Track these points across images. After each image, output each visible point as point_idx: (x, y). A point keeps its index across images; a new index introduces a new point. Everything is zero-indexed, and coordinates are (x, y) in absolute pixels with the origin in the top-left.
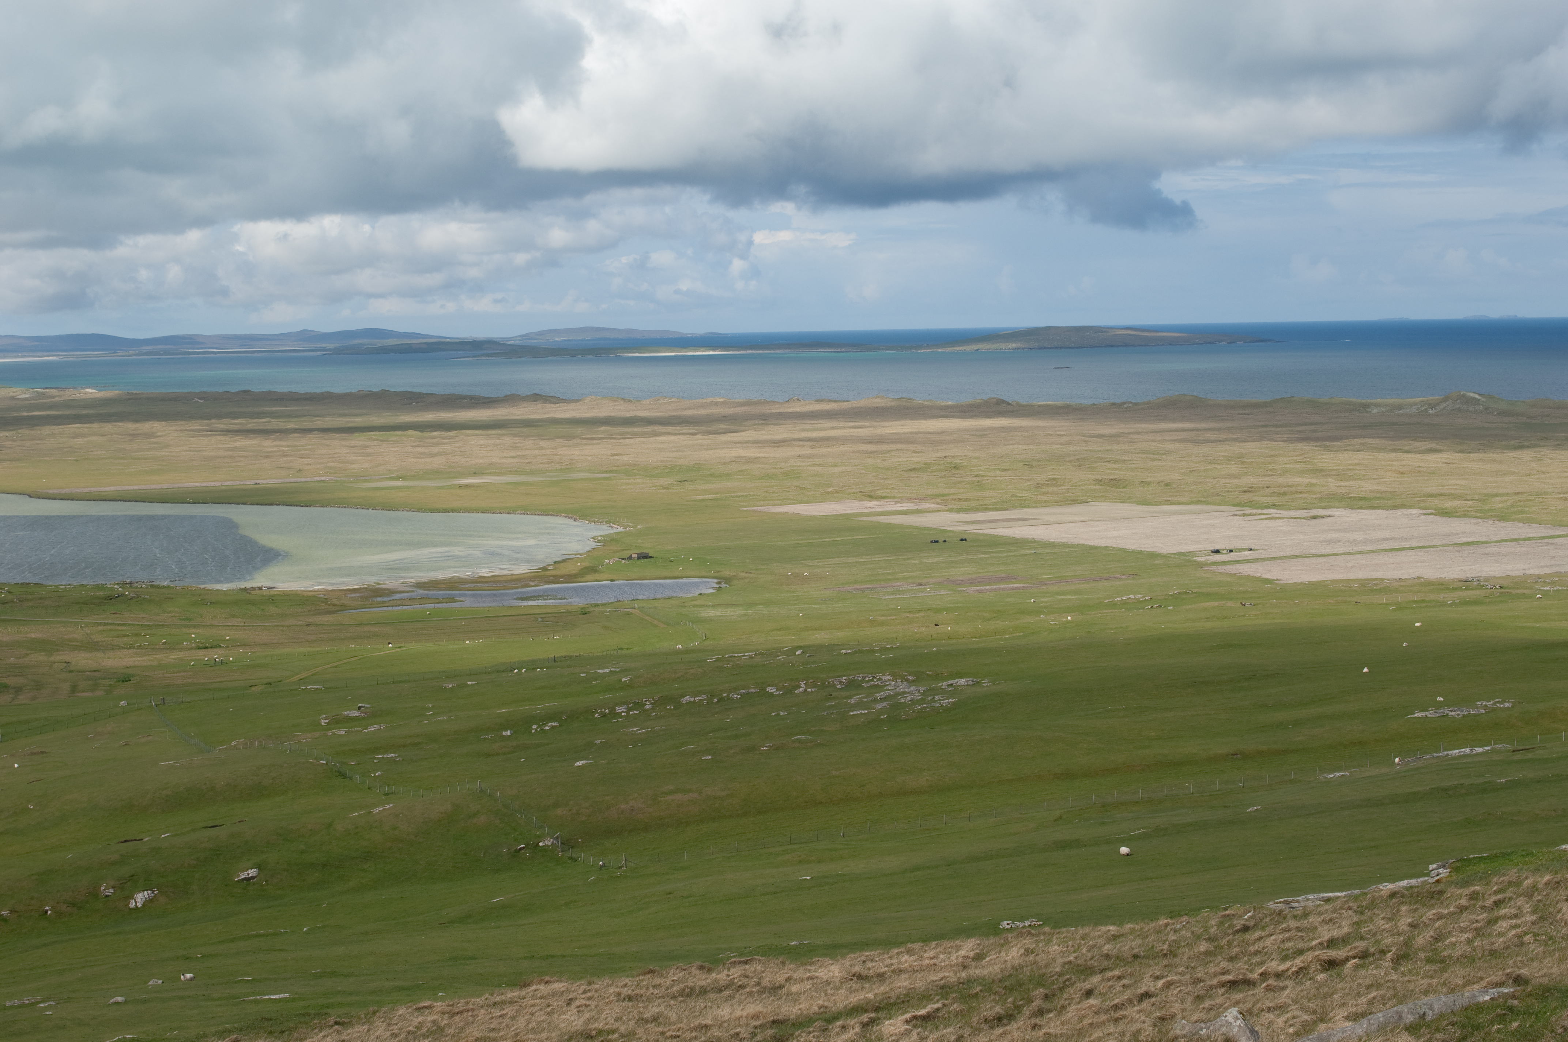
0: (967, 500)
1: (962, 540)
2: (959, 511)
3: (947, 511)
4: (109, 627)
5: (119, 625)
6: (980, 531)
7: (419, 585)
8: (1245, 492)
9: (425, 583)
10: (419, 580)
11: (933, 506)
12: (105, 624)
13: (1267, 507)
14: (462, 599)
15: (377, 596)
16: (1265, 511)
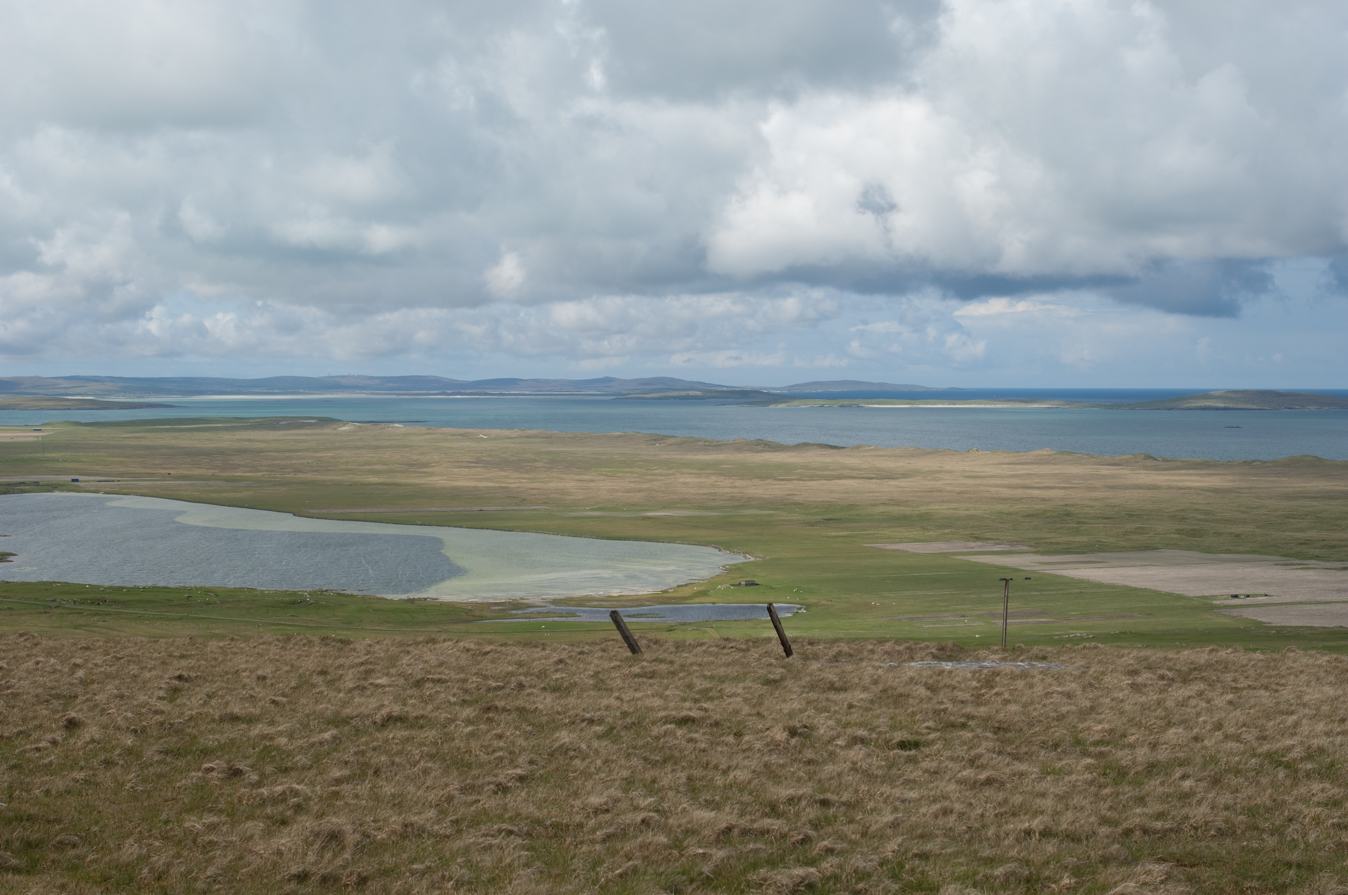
0: (1057, 543)
1: (1027, 579)
2: (1043, 553)
3: (1035, 553)
4: (280, 627)
5: (289, 625)
6: (1048, 572)
7: (555, 602)
8: (1301, 544)
9: (561, 600)
10: (557, 597)
11: (1025, 548)
12: (278, 625)
13: (1310, 558)
14: (581, 614)
15: (513, 610)
16: (1306, 562)
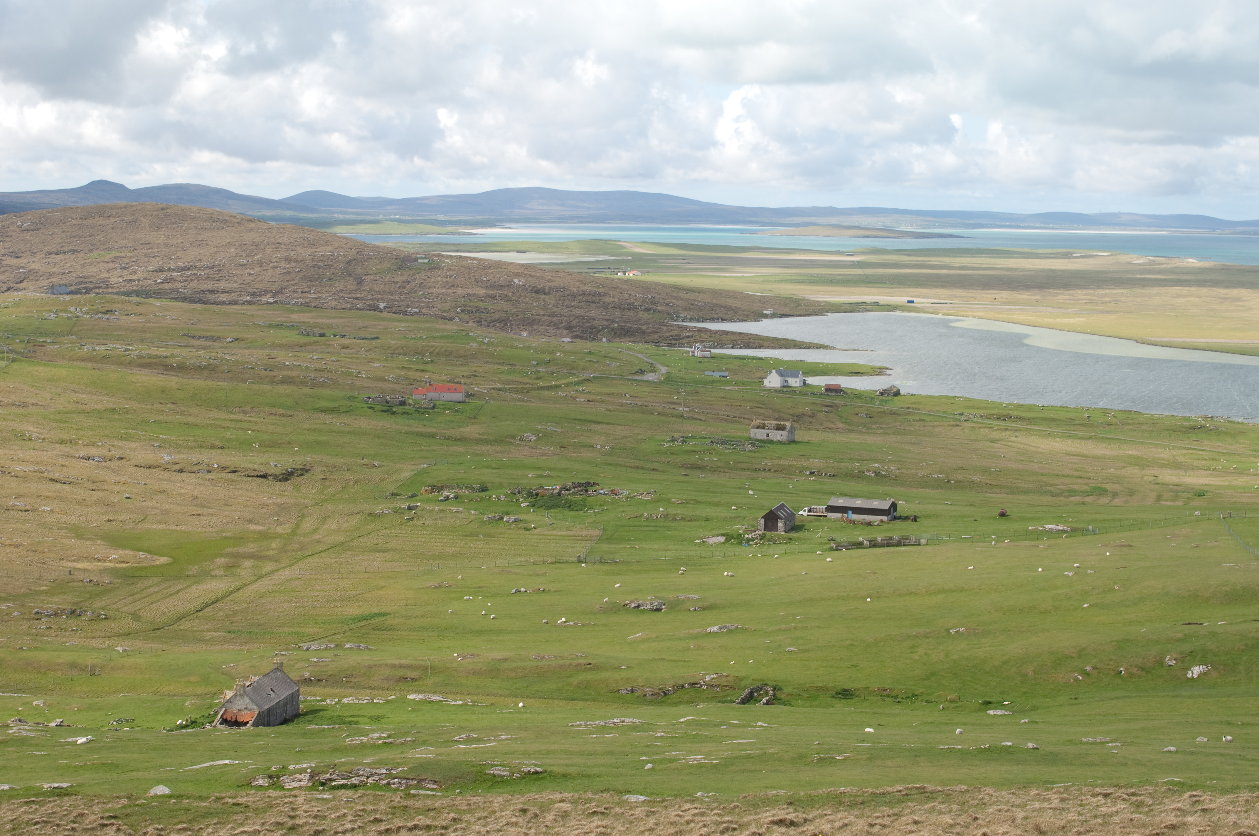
4: (1191, 451)
5: (1199, 450)
12: (1188, 449)
